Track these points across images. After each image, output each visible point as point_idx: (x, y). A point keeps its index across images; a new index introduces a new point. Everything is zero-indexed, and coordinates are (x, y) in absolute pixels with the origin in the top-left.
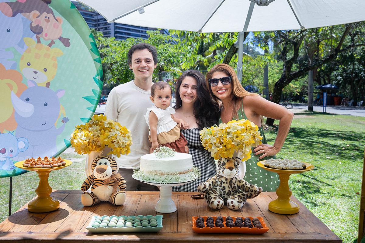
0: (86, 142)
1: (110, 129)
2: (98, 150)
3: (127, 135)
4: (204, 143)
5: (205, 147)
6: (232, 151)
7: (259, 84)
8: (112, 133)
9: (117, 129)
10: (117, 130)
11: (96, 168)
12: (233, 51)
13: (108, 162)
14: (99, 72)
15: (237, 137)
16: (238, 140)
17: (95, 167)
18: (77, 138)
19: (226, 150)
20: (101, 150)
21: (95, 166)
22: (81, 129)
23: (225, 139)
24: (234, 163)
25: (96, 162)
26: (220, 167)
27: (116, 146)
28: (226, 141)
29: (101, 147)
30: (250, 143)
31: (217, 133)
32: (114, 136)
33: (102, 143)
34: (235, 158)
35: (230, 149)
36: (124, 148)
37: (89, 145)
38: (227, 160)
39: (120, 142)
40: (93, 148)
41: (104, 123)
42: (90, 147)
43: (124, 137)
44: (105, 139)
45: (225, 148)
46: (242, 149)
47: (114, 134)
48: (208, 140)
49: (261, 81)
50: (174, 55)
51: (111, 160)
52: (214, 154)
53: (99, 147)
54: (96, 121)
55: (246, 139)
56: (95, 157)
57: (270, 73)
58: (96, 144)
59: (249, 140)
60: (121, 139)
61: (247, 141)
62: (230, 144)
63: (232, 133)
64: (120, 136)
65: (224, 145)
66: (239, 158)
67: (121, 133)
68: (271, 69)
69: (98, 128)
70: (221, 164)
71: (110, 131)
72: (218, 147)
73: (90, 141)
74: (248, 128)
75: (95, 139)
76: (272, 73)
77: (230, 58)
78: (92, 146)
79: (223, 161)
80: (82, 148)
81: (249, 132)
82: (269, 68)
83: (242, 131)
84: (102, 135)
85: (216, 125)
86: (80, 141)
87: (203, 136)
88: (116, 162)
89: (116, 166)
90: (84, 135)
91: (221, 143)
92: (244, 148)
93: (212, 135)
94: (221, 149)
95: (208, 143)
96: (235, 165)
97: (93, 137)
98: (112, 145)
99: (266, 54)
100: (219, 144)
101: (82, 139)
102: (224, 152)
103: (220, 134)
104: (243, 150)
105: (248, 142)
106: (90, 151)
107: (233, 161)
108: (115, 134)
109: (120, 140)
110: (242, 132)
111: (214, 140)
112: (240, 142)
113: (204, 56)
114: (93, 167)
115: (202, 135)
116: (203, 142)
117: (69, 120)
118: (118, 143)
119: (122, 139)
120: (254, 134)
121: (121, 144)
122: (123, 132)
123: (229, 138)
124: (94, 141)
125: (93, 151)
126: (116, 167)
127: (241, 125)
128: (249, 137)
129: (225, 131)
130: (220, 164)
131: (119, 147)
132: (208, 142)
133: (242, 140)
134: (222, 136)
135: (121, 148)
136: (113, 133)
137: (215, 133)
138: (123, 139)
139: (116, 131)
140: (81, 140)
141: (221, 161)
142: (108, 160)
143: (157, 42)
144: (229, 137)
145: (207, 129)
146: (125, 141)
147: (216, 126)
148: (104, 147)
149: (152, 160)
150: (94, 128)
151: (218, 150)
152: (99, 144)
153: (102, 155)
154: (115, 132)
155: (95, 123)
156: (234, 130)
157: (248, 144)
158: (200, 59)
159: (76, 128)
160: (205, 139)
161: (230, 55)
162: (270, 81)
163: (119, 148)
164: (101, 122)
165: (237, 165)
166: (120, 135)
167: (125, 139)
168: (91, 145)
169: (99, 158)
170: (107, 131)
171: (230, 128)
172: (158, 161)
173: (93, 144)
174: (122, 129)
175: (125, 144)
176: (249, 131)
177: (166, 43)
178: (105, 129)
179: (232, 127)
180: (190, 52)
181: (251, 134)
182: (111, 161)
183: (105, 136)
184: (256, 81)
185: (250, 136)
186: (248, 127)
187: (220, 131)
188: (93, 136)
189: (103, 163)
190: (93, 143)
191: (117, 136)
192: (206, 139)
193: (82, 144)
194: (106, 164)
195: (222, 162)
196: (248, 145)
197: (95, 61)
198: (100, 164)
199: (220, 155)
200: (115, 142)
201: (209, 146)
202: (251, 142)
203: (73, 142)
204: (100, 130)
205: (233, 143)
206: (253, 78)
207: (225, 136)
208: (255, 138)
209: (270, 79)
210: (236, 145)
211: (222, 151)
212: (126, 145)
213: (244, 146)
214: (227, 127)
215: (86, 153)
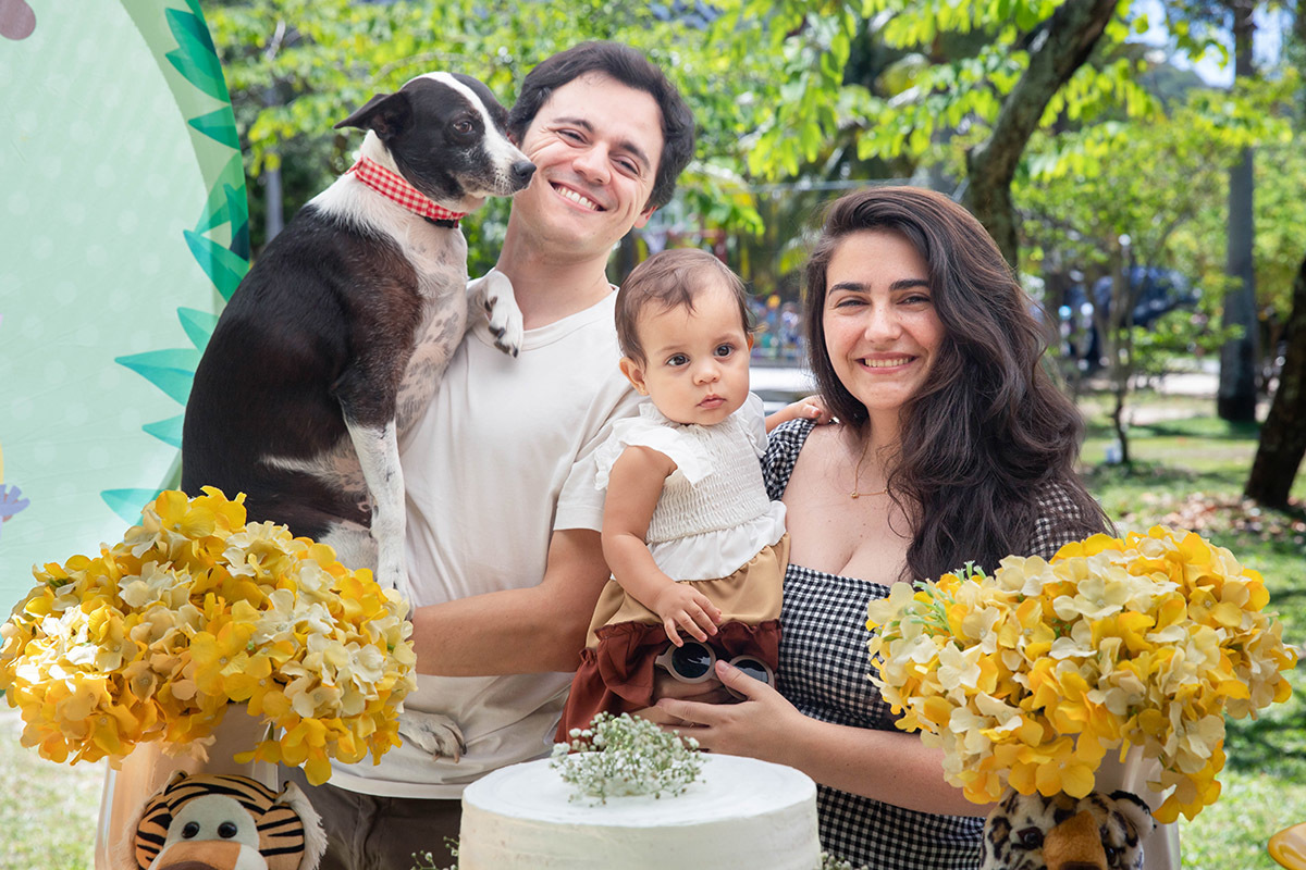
0: (99, 681)
1: (261, 591)
2: (178, 735)
3: (378, 626)
4: (898, 688)
5: (903, 714)
6: (1091, 754)
7: (1199, 262)
8: (277, 622)
9: (315, 586)
10: (313, 598)
11: (158, 859)
12: (1056, 70)
13: (245, 821)
14: (223, 200)
15: (1126, 654)
16: (1133, 675)
17: (157, 852)
18: (39, 652)
19: (1050, 740)
20: (199, 731)
21: (154, 846)
22: (69, 587)
23: (1038, 666)
24: (1106, 834)
25: (165, 821)
26: (1007, 860)
27: (304, 709)
28: (1050, 684)
29: (197, 710)
30: (1217, 701)
31: (980, 626)
32: (292, 639)
33: (206, 688)
34: (1106, 800)
35: (1075, 737)
36: (356, 716)
37: (117, 697)
38: (1051, 810)
39: (327, 680)
40: (148, 720)
41: (225, 545)
42: (123, 711)
43: (361, 643)
44: (226, 659)
45: (1036, 731)
46: (1162, 740)
47: (290, 626)
48: (924, 671)
49: (1208, 239)
50: (704, 90)
51: (266, 804)
52: (966, 764)
53: (187, 712)
54: (172, 535)
55: (1187, 671)
56: (156, 783)
57: (1267, 193)
58: (170, 694)
59: (1209, 675)
60: (333, 659)
61: (1189, 683)
62: (1078, 702)
63: (1087, 629)
64: (333, 637)
65: (1036, 705)
66: (1134, 799)
67: (338, 614)
68: (1273, 173)
69: (184, 581)
70: (1014, 837)
71: (263, 607)
72: (993, 723)
73: (125, 673)
74: (1195, 590)
75: (159, 661)
76: (1275, 196)
77: (1035, 110)
78: (138, 710)
79: (1029, 821)
80: (67, 724)
81: (1202, 621)
82: (1260, 163)
83: (1160, 613)
84: (207, 636)
85: (978, 569)
86: (58, 674)
87: (888, 639)
88: (297, 819)
89: (296, 841)
90: (84, 629)
91: (1017, 696)
92: (1171, 737)
93: (946, 632)
94: (1012, 734)
95: (923, 690)
96: (1107, 844)
97: (144, 646)
98: (273, 698)
99: (1245, 82)
100: (998, 703)
101: (71, 657)
102: (1035, 758)
103: (1005, 631)
104: (1169, 749)
105: (1198, 694)
106: (126, 737)
107: (1097, 817)
108: (299, 628)
109: (330, 666)
110: (1157, 617)
111: (966, 668)
112: (1144, 689)
113: (881, 94)
114: (141, 854)
115: (885, 634)
116: (891, 679)
117: (26, 502)
118: (317, 683)
119: (344, 657)
120: (1237, 629)
121: (339, 692)
122: (350, 608)
123: (1071, 658)
124: (151, 669)
125: (146, 737)
126: (301, 848)
127: (1151, 571)
128: (1209, 658)
129: (1037, 611)
130: (1006, 838)
131: (325, 713)
132: (920, 683)
133: (1162, 678)
134: (1022, 643)
135: (338, 723)
136: (282, 620)
137: (969, 619)
138: (350, 660)
139: (302, 606)
140: (66, 664)
141: (1009, 816)
142: (246, 805)
143: (603, 14)
144: (1065, 651)
145: (917, 589)
146: (361, 676)
147: (974, 573)
148: (219, 709)
149: (542, 823)
150: (158, 583)
151: (993, 744)
152: (184, 691)
153: (205, 768)
154: (296, 612)
155: (162, 546)
156: (1099, 601)
157: (1201, 703)
158: (857, 110)
159: (39, 577)
160: (903, 658)
161: (1037, 91)
162: (1266, 243)
163: (319, 725)
164: (207, 542)
165: (1122, 850)
166: (327, 629)
167: (363, 661)
168: (134, 698)
169: (184, 787)
170: (243, 605)
171: (1072, 591)
172: (581, 826)
173: (144, 696)
174: (347, 590)
175: (362, 690)
176: (1204, 612)
177: (657, 18)
178: (230, 590)
179: (1083, 585)
180: (796, 75)
181: (1222, 635)
182: (262, 812)
183: (226, 642)
184: (1182, 238)
185: (1214, 648)
186: (1200, 582)
187: (1002, 609)
188: (151, 636)
189: (209, 830)
190: (143, 687)
191: (310, 638)
192: (912, 663)
193: (67, 692)
194: (227, 831)
195: (1018, 823)
196: (1201, 713)
197: (201, 129)
198: (190, 831)
199: (1004, 773)
200: (293, 678)
201: (931, 711)
202: (1220, 691)
203: (14, 678)
204: (198, 598)
205: (1097, 698)
206: (1170, 228)
207: (1039, 643)
208: (1244, 657)
209: (1264, 230)
210: (1119, 710)
211: (1021, 752)
212: (371, 697)
213: (1174, 716)
214: (1055, 586)
215: (92, 755)
